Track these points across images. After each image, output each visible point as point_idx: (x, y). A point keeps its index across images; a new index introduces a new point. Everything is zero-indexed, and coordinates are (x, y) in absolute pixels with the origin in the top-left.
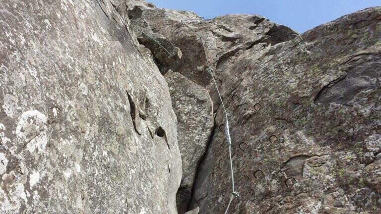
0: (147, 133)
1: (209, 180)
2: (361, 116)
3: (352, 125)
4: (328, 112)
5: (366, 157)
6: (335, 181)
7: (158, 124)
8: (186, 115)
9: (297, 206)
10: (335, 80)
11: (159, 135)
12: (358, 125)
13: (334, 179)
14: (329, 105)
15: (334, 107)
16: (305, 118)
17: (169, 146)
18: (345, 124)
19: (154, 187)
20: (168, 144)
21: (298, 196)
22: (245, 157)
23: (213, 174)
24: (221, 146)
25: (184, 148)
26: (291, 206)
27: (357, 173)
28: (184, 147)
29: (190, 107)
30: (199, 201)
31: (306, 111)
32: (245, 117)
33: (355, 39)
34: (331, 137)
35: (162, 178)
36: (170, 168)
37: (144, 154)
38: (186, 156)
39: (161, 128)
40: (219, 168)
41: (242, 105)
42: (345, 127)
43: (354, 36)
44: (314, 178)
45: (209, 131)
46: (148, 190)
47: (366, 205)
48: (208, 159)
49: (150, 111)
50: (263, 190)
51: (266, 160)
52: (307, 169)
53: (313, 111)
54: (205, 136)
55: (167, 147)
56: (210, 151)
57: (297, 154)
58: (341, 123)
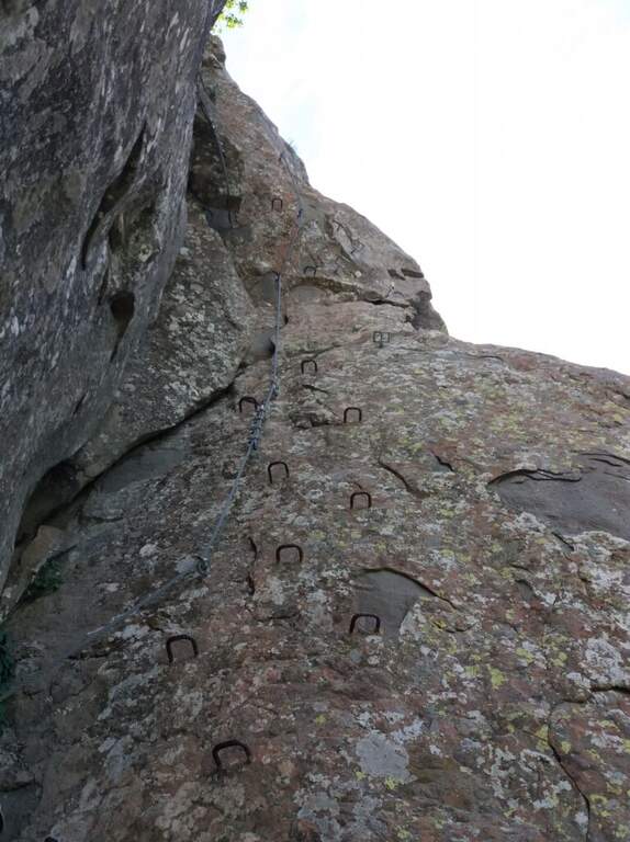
0: (96, 281)
1: (144, 491)
2: (584, 580)
3: (557, 586)
4: (509, 524)
5: (571, 681)
6: (474, 690)
7: (134, 284)
8: (181, 324)
9: (356, 696)
10: (549, 472)
11: (113, 309)
12: (571, 595)
13: (472, 685)
14: (519, 513)
15: (529, 524)
16: (449, 505)
17: (115, 353)
18: (540, 575)
19: (25, 412)
20: (116, 347)
21: (367, 668)
22: (267, 495)
23: (163, 483)
24: (222, 438)
25: (132, 388)
26: (339, 685)
27: (538, 707)
28: (134, 383)
29: (201, 317)
30: (89, 519)
31: (461, 492)
32: (311, 417)
33: (618, 424)
34: (495, 583)
35: (53, 409)
36: (84, 401)
37: (61, 317)
38: (126, 404)
39: (131, 298)
40: (186, 479)
41: (317, 389)
42: (539, 581)
43: (617, 418)
44: (425, 650)
45: (208, 390)
46: (12, 409)
47: (537, 805)
48: (168, 444)
49: (137, 239)
50: (280, 600)
51: (322, 535)
52: (417, 620)
53: (475, 500)
54: (196, 393)
55: (110, 353)
56: (186, 432)
57: (404, 570)
58: (533, 565)
